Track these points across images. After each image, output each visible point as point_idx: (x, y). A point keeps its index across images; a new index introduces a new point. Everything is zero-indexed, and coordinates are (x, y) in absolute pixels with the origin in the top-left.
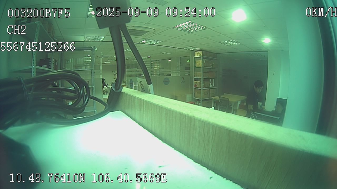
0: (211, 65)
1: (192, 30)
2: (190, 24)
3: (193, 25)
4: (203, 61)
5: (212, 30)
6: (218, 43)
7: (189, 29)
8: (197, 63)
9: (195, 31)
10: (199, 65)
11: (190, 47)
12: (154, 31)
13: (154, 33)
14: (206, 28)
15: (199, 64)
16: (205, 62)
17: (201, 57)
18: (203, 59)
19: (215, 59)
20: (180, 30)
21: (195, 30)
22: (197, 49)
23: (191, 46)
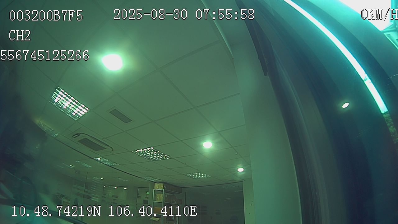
0: (174, 200)
1: (153, 157)
2: (152, 151)
3: (155, 152)
4: (164, 195)
5: (175, 160)
6: (183, 175)
7: (151, 156)
8: (157, 197)
9: (157, 160)
10: (159, 200)
11: (151, 178)
12: (112, 150)
13: (112, 152)
14: (170, 158)
15: (160, 198)
16: (167, 196)
17: (162, 190)
18: (165, 193)
19: (179, 194)
20: (141, 155)
21: (158, 158)
22: (158, 180)
23: (151, 176)
